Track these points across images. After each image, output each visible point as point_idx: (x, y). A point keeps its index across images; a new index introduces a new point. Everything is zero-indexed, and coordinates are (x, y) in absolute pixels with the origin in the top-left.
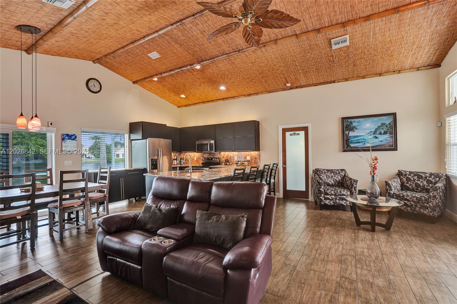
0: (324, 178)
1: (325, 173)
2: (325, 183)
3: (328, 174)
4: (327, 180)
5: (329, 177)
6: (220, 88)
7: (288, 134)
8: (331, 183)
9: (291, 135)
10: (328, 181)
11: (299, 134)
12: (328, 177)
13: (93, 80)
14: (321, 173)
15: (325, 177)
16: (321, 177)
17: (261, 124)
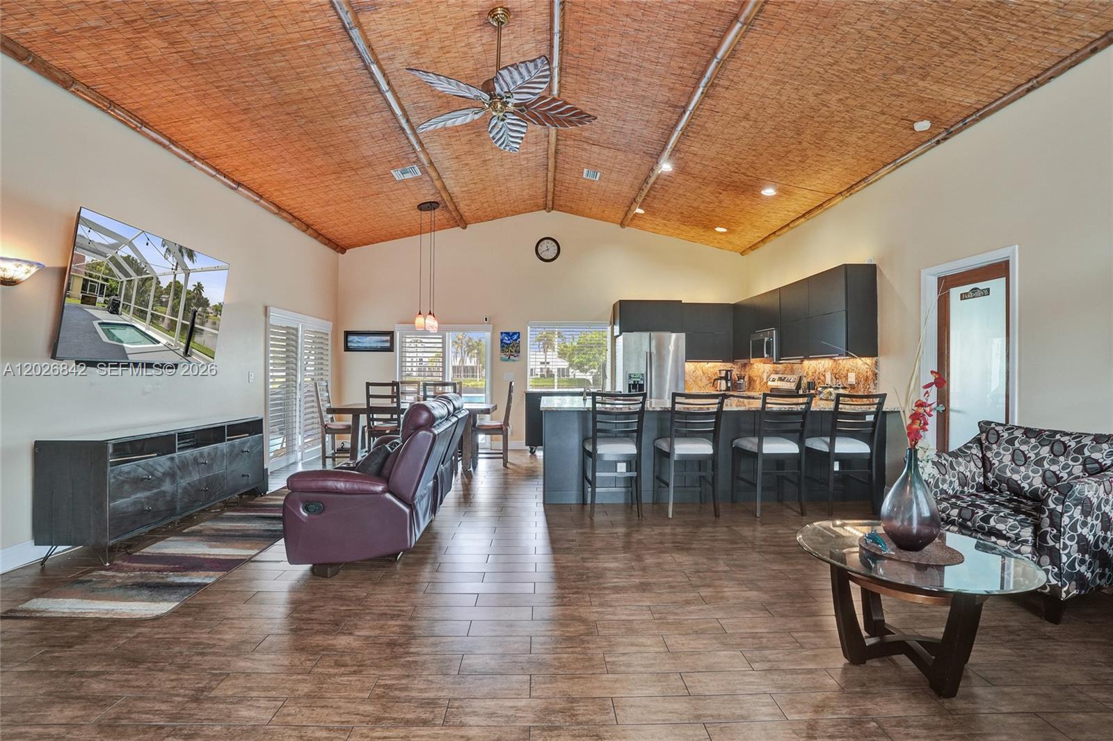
0: (1000, 462)
1: (1011, 442)
2: (1001, 482)
3: (1024, 448)
4: (1013, 471)
5: (1026, 458)
6: (763, 192)
7: (955, 293)
8: (1030, 485)
9: (963, 297)
10: (1016, 477)
11: (988, 290)
12: (1020, 459)
13: (545, 241)
14: (993, 438)
15: (1007, 458)
16: (989, 454)
17: (881, 271)
